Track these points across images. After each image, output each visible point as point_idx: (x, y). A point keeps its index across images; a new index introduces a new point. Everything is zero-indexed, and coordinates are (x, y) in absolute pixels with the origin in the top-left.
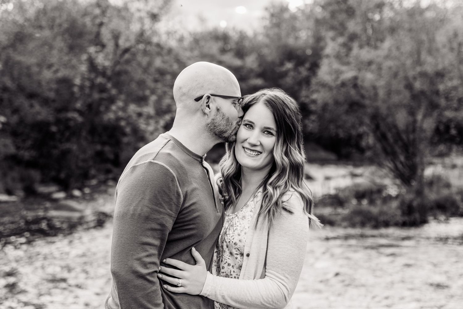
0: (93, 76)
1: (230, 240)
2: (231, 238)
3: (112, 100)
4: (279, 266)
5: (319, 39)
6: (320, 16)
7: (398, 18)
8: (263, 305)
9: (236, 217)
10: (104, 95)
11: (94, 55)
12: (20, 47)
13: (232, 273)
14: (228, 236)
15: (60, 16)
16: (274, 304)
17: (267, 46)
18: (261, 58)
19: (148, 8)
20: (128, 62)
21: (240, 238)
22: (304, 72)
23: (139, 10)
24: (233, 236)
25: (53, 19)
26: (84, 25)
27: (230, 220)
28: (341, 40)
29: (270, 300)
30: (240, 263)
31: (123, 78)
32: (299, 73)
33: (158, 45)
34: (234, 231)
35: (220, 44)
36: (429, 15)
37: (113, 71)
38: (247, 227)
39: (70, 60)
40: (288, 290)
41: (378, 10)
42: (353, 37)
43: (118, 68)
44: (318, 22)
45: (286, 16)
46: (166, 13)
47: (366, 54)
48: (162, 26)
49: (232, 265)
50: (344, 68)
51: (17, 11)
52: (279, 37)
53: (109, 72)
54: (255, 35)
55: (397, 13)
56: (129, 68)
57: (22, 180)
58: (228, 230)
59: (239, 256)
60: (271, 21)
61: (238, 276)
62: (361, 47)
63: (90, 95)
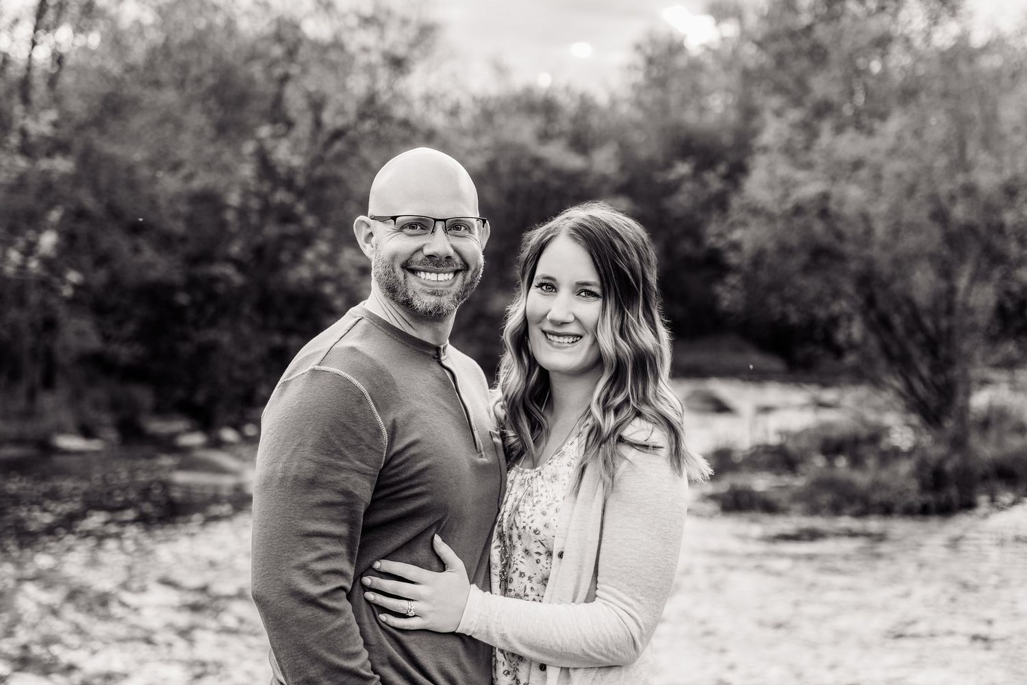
0: (266, 187)
1: (525, 525)
2: (526, 520)
3: (307, 240)
4: (623, 576)
5: (749, 112)
6: (751, 64)
7: (921, 70)
8: (588, 655)
9: (538, 476)
10: (291, 229)
11: (269, 144)
12: (114, 126)
13: (528, 591)
14: (522, 514)
15: (199, 62)
16: (611, 655)
17: (638, 126)
18: (625, 152)
19: (386, 45)
20: (340, 159)
21: (545, 519)
22: (714, 181)
23: (365, 50)
24: (532, 516)
25: (184, 68)
26: (251, 81)
27: (526, 482)
28: (795, 115)
29: (601, 645)
30: (545, 571)
31: (331, 193)
32: (705, 185)
33: (405, 124)
34: (534, 506)
35: (538, 122)
36: (990, 63)
37: (309, 177)
38: (559, 498)
39: (218, 154)
40: (640, 627)
41: (879, 50)
42: (824, 109)
43: (319, 172)
44: (749, 77)
45: (681, 62)
46: (426, 55)
47: (849, 145)
48: (416, 83)
49: (527, 575)
50: (800, 175)
51: (108, 49)
52: (664, 107)
53: (300, 180)
54: (614, 102)
55: (919, 58)
56: (343, 172)
57: (114, 406)
58: (521, 503)
59: (543, 558)
60: (648, 74)
61: (540, 598)
62: (839, 129)
63: (258, 229)
